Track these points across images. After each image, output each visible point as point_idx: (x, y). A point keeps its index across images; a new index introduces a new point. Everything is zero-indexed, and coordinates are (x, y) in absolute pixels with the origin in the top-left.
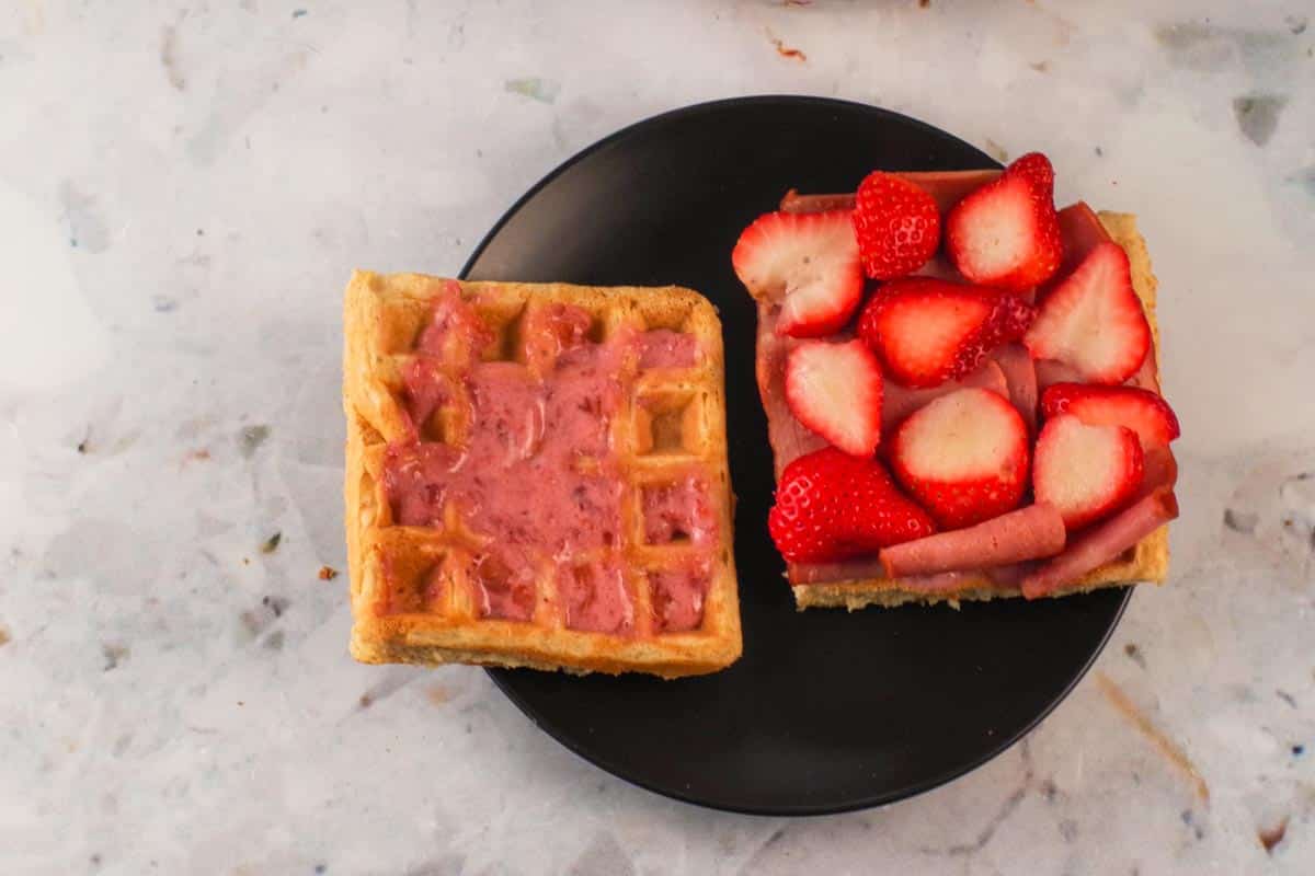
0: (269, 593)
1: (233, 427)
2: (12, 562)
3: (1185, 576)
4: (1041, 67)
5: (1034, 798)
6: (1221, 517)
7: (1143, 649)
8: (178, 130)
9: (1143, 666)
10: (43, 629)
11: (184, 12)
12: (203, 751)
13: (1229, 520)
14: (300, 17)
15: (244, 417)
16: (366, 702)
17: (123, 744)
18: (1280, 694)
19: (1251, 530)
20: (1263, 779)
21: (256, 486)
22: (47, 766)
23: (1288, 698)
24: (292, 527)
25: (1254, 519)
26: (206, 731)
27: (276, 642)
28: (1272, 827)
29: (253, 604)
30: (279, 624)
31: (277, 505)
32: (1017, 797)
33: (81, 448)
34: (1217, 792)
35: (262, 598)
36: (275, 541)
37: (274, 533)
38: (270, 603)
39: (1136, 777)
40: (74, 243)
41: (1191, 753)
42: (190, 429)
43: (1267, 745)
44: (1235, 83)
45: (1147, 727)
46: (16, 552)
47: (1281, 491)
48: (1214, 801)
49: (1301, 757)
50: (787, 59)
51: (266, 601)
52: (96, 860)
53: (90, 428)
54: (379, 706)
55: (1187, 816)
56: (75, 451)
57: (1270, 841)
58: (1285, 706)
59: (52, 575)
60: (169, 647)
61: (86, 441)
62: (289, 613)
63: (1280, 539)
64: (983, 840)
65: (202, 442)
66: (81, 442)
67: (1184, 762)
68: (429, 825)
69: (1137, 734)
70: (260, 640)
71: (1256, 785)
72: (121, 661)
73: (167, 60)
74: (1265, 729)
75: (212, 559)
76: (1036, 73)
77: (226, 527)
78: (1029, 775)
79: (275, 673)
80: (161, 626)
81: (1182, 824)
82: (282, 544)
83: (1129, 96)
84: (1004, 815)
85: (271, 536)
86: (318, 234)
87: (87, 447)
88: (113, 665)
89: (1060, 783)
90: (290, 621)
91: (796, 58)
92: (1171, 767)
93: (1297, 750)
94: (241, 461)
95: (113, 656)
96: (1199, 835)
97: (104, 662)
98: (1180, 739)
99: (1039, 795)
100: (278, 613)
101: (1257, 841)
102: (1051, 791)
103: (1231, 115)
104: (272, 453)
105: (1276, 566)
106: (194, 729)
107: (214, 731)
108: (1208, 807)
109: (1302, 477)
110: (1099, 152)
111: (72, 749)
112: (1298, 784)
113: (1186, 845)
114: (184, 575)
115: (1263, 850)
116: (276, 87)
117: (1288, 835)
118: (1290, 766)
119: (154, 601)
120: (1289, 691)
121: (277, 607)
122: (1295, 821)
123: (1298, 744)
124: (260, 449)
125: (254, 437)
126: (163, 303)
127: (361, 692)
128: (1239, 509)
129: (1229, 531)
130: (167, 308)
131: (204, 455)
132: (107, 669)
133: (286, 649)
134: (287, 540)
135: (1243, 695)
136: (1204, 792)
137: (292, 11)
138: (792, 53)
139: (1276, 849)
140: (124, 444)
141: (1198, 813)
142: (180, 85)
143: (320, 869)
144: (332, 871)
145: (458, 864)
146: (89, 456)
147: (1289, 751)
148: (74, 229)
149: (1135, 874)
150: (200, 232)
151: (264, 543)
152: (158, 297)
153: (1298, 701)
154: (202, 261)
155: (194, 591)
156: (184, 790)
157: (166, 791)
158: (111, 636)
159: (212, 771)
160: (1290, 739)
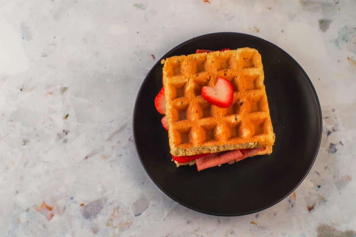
0: (65, 129)
1: (59, 87)
2: (2, 117)
4: (270, 9)
8: (51, 11)
10: (8, 134)
12: (45, 167)
15: (62, 85)
16: (86, 158)
17: (26, 164)
18: (316, 172)
20: (310, 193)
21: (63, 102)
22: (7, 168)
23: (318, 173)
24: (72, 113)
26: (46, 162)
27: (65, 141)
28: (311, 205)
29: (61, 131)
30: (67, 137)
31: (69, 107)
33: (21, 90)
34: (298, 195)
35: (63, 130)
36: (67, 116)
37: (67, 114)
38: (65, 131)
40: (23, 38)
42: (48, 87)
43: (311, 185)
44: (319, 16)
46: (3, 115)
48: (297, 198)
49: (320, 188)
50: (205, 2)
51: (64, 131)
52: (17, 192)
53: (24, 85)
54: (90, 159)
55: (290, 201)
56: (19, 90)
57: (310, 209)
58: (317, 175)
59: (11, 121)
60: (39, 141)
61: (22, 88)
62: (69, 134)
65: (51, 90)
66: (21, 88)
68: (100, 189)
70: (62, 140)
71: (308, 195)
72: (27, 143)
74: (311, 181)
75: (51, 120)
76: (269, 10)
77: (55, 112)
79: (64, 149)
80: (37, 135)
81: (288, 203)
83: (292, 17)
85: (66, 115)
86: (84, 40)
87: (23, 90)
88: (25, 144)
90: (69, 136)
91: (207, 2)
93: (319, 187)
94: (60, 96)
95: (25, 142)
96: (292, 206)
97: (23, 143)
100: (67, 134)
101: (307, 208)
103: (317, 24)
104: (68, 94)
106: (44, 162)
107: (48, 162)
108: (295, 199)
110: (282, 31)
111: (14, 164)
112: (319, 195)
113: (289, 208)
114: (44, 123)
115: (308, 211)
117: (315, 207)
118: (317, 190)
119: (36, 129)
120: (318, 171)
122: (317, 204)
123: (319, 185)
124: (65, 93)
125: (64, 90)
127: (85, 156)
130: (45, 56)
131: (51, 93)
132: (23, 145)
133: (68, 143)
134: (70, 116)
136: (294, 195)
139: (312, 211)
140: (32, 89)
141: (292, 201)
143: (72, 198)
144: (75, 199)
145: (106, 200)
146: (22, 92)
147: (317, 187)
148: (23, 35)
149: (275, 214)
150: (55, 37)
151: (65, 116)
152: (42, 53)
153: (320, 174)
154: (54, 45)
155: (46, 127)
156: (40, 176)
157: (35, 176)
158: (25, 137)
159: (47, 172)
160: (317, 184)
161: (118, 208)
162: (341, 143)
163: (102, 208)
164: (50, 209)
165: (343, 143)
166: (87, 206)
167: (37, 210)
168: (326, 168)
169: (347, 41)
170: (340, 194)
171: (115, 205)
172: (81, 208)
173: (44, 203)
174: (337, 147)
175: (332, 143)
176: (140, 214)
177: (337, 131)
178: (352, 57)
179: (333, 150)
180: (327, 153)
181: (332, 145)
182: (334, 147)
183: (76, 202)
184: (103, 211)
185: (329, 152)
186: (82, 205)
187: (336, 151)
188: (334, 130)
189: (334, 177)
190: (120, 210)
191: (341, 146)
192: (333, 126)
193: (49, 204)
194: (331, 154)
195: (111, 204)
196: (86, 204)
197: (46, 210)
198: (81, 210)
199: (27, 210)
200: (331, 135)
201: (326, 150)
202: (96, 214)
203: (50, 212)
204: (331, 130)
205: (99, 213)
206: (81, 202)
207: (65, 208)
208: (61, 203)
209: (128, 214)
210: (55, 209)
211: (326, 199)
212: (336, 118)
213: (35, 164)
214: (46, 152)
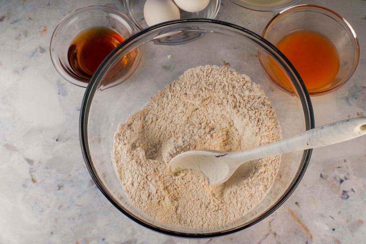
2: (39, 164)
3: (310, 187)
5: (271, 236)
6: (319, 175)
7: (299, 203)
9: (299, 207)
10: (44, 180)
12: (79, 210)
13: (321, 176)
17: (60, 207)
18: (330, 216)
19: (326, 179)
20: (325, 235)
22: (42, 211)
23: (332, 218)
25: (327, 176)
26: (80, 206)
32: (267, 235)
33: (57, 140)
34: (314, 237)
39: (296, 233)
40: (59, 94)
41: (309, 228)
43: (327, 228)
45: (299, 221)
46: (40, 162)
47: (334, 170)
48: (313, 240)
52: (52, 233)
53: (59, 136)
55: (307, 243)
56: (55, 141)
58: (331, 219)
59: (48, 168)
60: (73, 186)
61: (58, 139)
63: (333, 181)
66: (57, 139)
67: (307, 230)
68: (130, 232)
69: (297, 223)
70: (94, 186)
71: (323, 237)
72: (61, 189)
74: (326, 224)
78: (270, 230)
79: (97, 194)
80: (72, 181)
84: (264, 239)
88: (60, 189)
89: (277, 233)
92: (304, 231)
93: (334, 230)
95: (60, 187)
97: (58, 188)
98: (306, 225)
99: (272, 235)
102: (275, 234)
105: (331, 187)
107: (82, 206)
108: (312, 241)
109: (339, 167)
111: (48, 207)
112: (333, 237)
114: (78, 170)
118: (332, 233)
119: (70, 175)
120: (332, 216)
123: (334, 228)
126: (78, 109)
128: (323, 174)
129: (321, 179)
132: (58, 190)
135: (322, 216)
136: (311, 237)
138: (227, 64)
140: (67, 140)
141: (309, 242)
143: (104, 240)
144: (106, 240)
145: (136, 241)
146: (58, 142)
147: (332, 231)
148: (59, 90)
152: (77, 107)
153: (335, 218)
155: (80, 174)
156: (74, 219)
157: (69, 219)
158: (60, 183)
159: (81, 215)
160: (332, 227)
162: (352, 190)
165: (354, 190)
168: (339, 213)
169: (356, 98)
170: (353, 236)
173: (77, 243)
174: (349, 194)
175: (345, 190)
177: (349, 179)
178: (361, 113)
179: (346, 196)
180: (340, 199)
181: (344, 192)
182: (346, 194)
183: (107, 243)
185: (342, 198)
187: (348, 197)
188: (346, 179)
189: (347, 221)
191: (353, 192)
192: (345, 174)
194: (344, 200)
200: (343, 183)
201: (340, 197)
204: (343, 179)
206: (113, 243)
208: (93, 243)
211: (340, 241)
212: (348, 168)
213: (69, 208)
214: (80, 196)
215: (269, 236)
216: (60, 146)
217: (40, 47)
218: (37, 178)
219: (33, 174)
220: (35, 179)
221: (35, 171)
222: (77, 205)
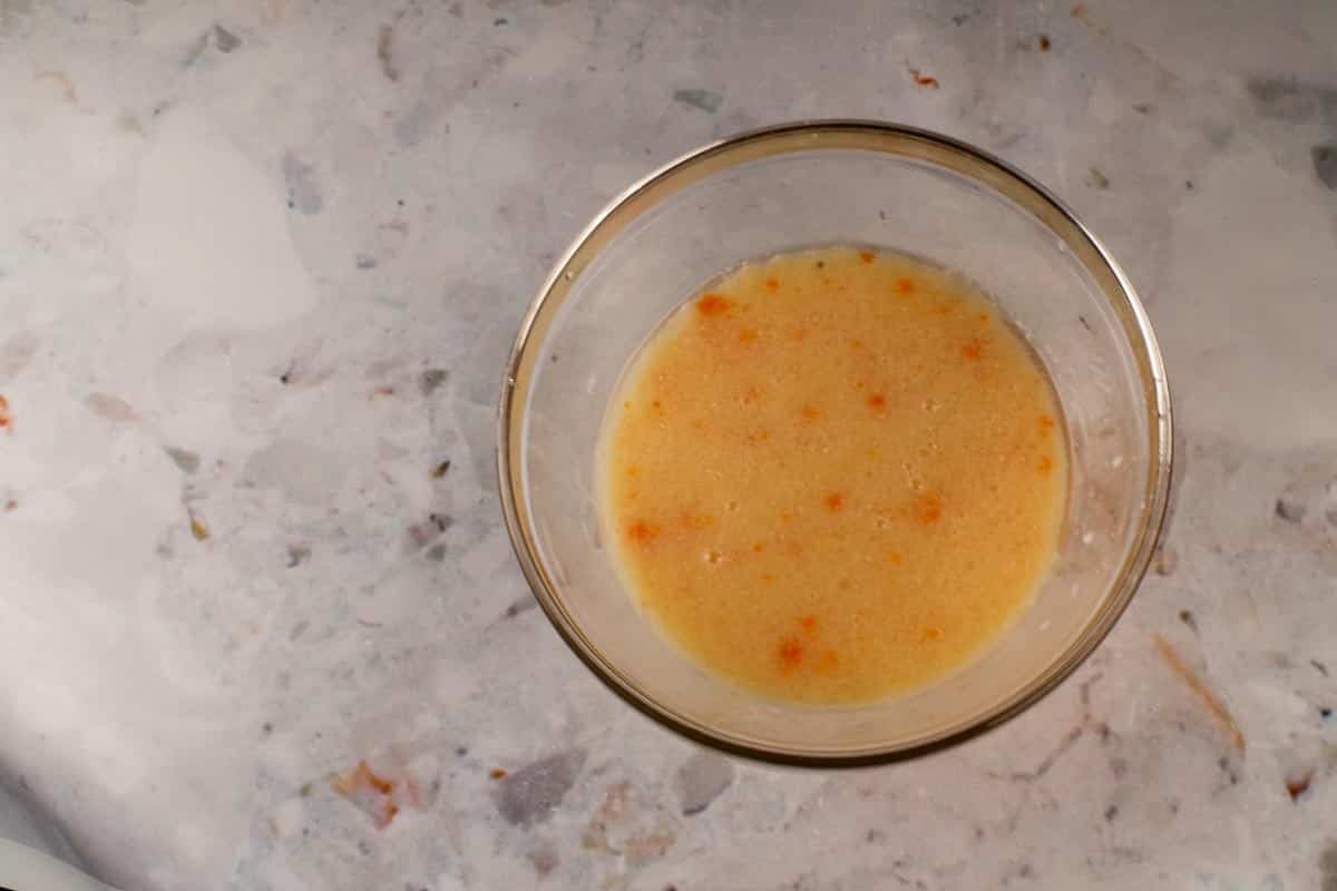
0: (435, 510)
1: (417, 368)
2: (216, 470)
3: (1238, 556)
4: (1143, 110)
5: (1090, 739)
6: (1272, 506)
7: (1196, 616)
8: (388, 114)
9: (1195, 630)
10: (239, 528)
11: (401, 15)
12: (368, 643)
13: (1281, 509)
14: (502, 27)
15: (426, 362)
16: (512, 612)
17: (299, 630)
18: (1314, 663)
19: (1298, 520)
20: (1293, 735)
21: (432, 420)
22: (232, 645)
23: (1321, 668)
24: (460, 455)
25: (1302, 510)
26: (371, 625)
27: (438, 553)
28: (1298, 778)
29: (420, 518)
30: (442, 538)
31: (450, 437)
32: (1075, 735)
33: (284, 379)
34: (1253, 745)
35: (428, 516)
36: (444, 467)
37: (442, 460)
38: (436, 520)
39: (1182, 727)
40: (291, 205)
41: (1231, 709)
42: (380, 369)
43: (1299, 707)
44: (1314, 134)
45: (1194, 683)
46: (220, 463)
47: (1328, 487)
48: (1248, 753)
49: (1329, 720)
50: (923, 87)
51: (433, 517)
52: (268, 728)
53: (294, 362)
54: (523, 617)
55: (1223, 763)
56: (278, 381)
57: (1296, 790)
58: (1319, 674)
59: (250, 485)
60: (346, 551)
61: (289, 373)
62: (451, 529)
63: (1325, 530)
64: (1043, 770)
65: (389, 380)
66: (283, 374)
67: (1222, 713)
68: (558, 721)
69: (1186, 690)
70: (426, 550)
71: (1287, 742)
72: (303, 560)
73: (384, 55)
74: (1298, 693)
75: (389, 480)
76: (1141, 115)
77: (401, 453)
78: (1087, 717)
79: (435, 580)
80: (341, 532)
81: (1218, 769)
82: (450, 470)
83: (1220, 140)
84: (1062, 750)
85: (441, 463)
86: (503, 210)
87: (290, 379)
88: (295, 563)
89: (1114, 727)
90: (451, 537)
91: (930, 86)
92: (1213, 720)
93: (1326, 713)
94: (420, 400)
95: (297, 556)
96: (1234, 780)
97: (289, 560)
98: (1222, 697)
99: (1094, 735)
100: (442, 528)
101: (1283, 788)
102: (1106, 732)
103: (1309, 160)
104: (447, 394)
105: (1318, 552)
107: (379, 625)
108: (1243, 757)
110: (1189, 185)
111: (254, 631)
112: (1324, 743)
113: (1222, 788)
114: (362, 492)
115: (1288, 798)
116: (475, 83)
117: (1311, 786)
118: (1319, 727)
119: (336, 511)
120: (1319, 661)
121: (441, 523)
122: (1319, 774)
123: (1327, 706)
124: (438, 390)
125: (434, 379)
126: (363, 261)
127: (508, 605)
128: (1289, 499)
129: (1282, 521)
130: (366, 265)
131: (389, 391)
132: (291, 566)
133: (447, 559)
134: (455, 468)
135: (1282, 662)
136: (1241, 744)
137: (493, 20)
138: (926, 81)
139: (1301, 798)
140: (322, 377)
141: (1234, 763)
142: (392, 75)
143: (462, 752)
144: (473, 755)
145: (582, 757)
146: (290, 386)
147: (1319, 715)
148: (292, 192)
149: (1174, 809)
150: (401, 203)
151: (435, 469)
152: (358, 255)
153: (1330, 669)
154: (401, 227)
155: (371, 505)
156: (349, 674)
157: (333, 674)
158: (297, 539)
159: (375, 660)
160: (1320, 704)
161: (624, 786)
163: (568, 785)
164: (385, 788)
166: (517, 778)
167: (340, 791)
171: (616, 775)
172: (494, 785)
173: (363, 765)
176: (702, 808)
183: (475, 766)
184: (573, 796)
186: (497, 775)
190: (631, 794)
193: (381, 769)
195: (598, 772)
196: (510, 771)
197: (367, 793)
198: (492, 794)
199: (305, 791)
202: (548, 805)
203: (384, 798)
205: (558, 803)
206: (496, 766)
207: (436, 786)
208: (423, 767)
209: (660, 807)
210: (402, 788)
213: (330, 633)
214: (370, 590)
215: (1081, 739)
216: (294, 401)
217: (220, 31)
218: (210, 521)
219: (195, 504)
220: (203, 526)
221: (203, 496)
222: (362, 622)
